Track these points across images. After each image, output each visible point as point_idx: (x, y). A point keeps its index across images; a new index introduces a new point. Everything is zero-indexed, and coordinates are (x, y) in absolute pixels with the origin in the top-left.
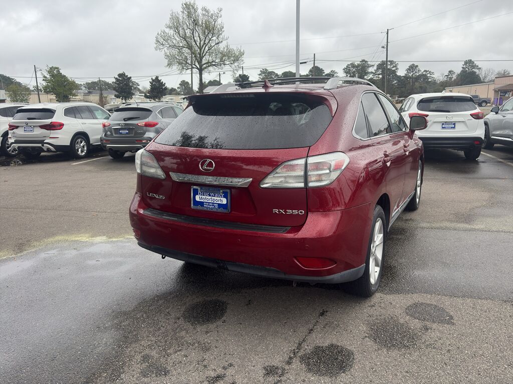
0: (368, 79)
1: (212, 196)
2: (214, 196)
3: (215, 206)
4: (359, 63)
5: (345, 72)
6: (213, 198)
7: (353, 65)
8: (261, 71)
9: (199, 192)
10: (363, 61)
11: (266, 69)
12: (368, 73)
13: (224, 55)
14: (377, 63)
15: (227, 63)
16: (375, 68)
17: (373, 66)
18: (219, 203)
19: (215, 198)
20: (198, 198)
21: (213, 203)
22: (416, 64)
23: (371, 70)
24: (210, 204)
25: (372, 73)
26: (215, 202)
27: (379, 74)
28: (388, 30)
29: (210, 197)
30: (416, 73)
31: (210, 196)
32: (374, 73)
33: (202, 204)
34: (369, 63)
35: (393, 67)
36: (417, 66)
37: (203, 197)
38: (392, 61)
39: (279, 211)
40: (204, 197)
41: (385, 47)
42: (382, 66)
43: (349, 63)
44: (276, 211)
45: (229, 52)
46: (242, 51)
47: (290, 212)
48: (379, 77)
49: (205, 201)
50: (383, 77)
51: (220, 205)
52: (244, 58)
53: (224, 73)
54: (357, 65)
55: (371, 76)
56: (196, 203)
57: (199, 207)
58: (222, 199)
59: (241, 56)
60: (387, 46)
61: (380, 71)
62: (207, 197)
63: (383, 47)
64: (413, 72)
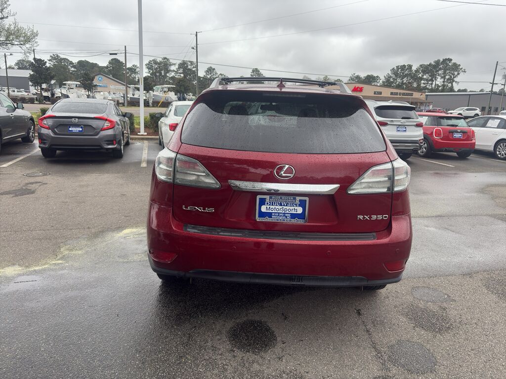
0: (170, 76)
1: (284, 205)
2: (287, 205)
3: (286, 217)
4: (161, 60)
5: (148, 68)
6: (285, 207)
7: (155, 62)
8: (51, 56)
9: (267, 201)
10: (165, 58)
11: (57, 56)
12: (170, 71)
13: (11, 34)
14: (179, 62)
15: (16, 43)
16: (177, 66)
17: (175, 64)
18: (293, 212)
19: (288, 208)
20: (264, 209)
21: (284, 213)
22: (213, 67)
23: (173, 68)
24: (281, 214)
25: (174, 71)
26: (287, 212)
27: (180, 73)
28: (197, 32)
29: (281, 207)
30: (213, 75)
31: (281, 205)
32: (176, 72)
33: (270, 215)
34: (171, 61)
35: (193, 68)
36: (214, 69)
37: (271, 207)
38: (192, 62)
39: (364, 218)
40: (273, 207)
41: (195, 48)
42: (183, 65)
43: (152, 59)
44: (361, 217)
45: (18, 30)
46: (35, 31)
47: (374, 217)
48: (180, 76)
49: (273, 211)
50: (185, 77)
51: (293, 216)
52: (38, 39)
53: (11, 54)
54: (159, 61)
55: (173, 74)
56: (262, 214)
57: (267, 219)
58: (296, 208)
59: (34, 37)
60: (197, 48)
61: (181, 71)
62: (277, 207)
63: (193, 48)
64: (211, 74)
